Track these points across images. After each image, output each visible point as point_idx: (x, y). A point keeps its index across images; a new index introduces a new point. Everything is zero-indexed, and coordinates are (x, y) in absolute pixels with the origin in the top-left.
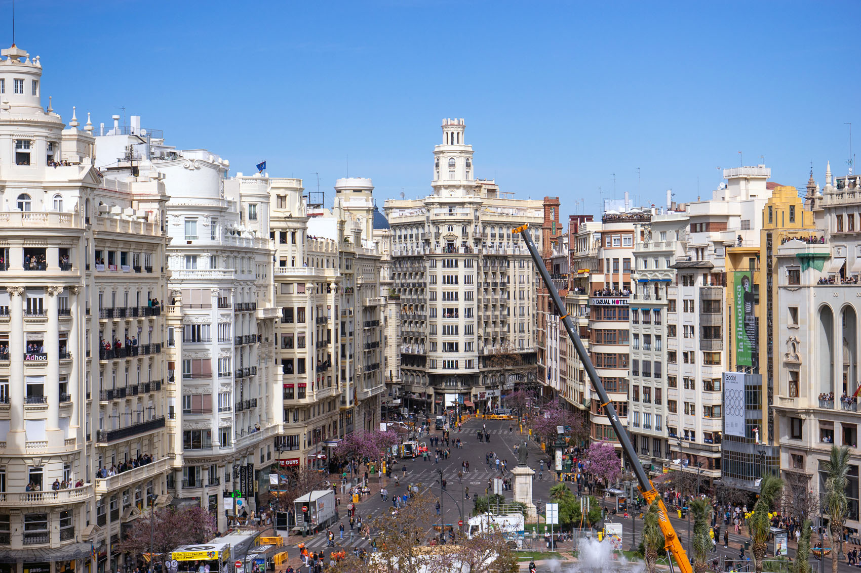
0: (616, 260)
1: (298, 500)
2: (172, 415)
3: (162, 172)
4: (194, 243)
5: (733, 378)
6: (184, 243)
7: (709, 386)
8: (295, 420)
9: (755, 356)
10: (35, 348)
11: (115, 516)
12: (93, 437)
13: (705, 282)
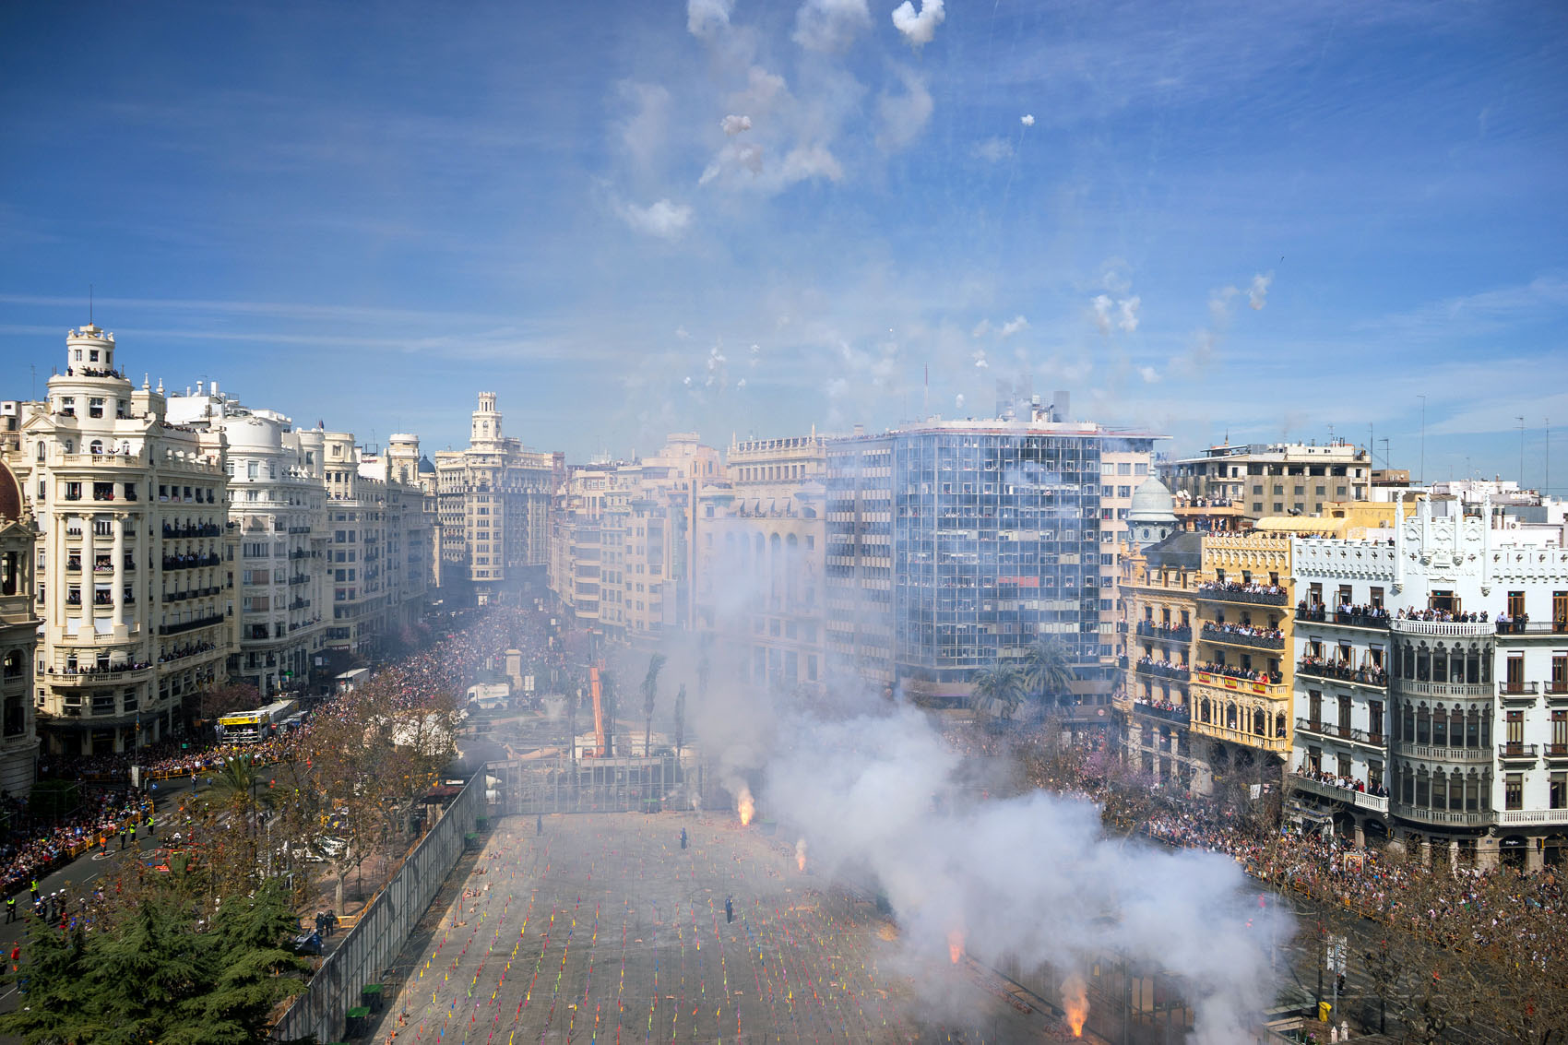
0: (594, 498)
1: (340, 677)
2: (230, 612)
3: (224, 426)
4: (256, 481)
5: (669, 584)
6: (248, 480)
7: (654, 589)
8: (347, 616)
9: (685, 567)
10: (103, 560)
11: (176, 691)
12: (156, 631)
13: (652, 515)
